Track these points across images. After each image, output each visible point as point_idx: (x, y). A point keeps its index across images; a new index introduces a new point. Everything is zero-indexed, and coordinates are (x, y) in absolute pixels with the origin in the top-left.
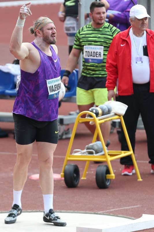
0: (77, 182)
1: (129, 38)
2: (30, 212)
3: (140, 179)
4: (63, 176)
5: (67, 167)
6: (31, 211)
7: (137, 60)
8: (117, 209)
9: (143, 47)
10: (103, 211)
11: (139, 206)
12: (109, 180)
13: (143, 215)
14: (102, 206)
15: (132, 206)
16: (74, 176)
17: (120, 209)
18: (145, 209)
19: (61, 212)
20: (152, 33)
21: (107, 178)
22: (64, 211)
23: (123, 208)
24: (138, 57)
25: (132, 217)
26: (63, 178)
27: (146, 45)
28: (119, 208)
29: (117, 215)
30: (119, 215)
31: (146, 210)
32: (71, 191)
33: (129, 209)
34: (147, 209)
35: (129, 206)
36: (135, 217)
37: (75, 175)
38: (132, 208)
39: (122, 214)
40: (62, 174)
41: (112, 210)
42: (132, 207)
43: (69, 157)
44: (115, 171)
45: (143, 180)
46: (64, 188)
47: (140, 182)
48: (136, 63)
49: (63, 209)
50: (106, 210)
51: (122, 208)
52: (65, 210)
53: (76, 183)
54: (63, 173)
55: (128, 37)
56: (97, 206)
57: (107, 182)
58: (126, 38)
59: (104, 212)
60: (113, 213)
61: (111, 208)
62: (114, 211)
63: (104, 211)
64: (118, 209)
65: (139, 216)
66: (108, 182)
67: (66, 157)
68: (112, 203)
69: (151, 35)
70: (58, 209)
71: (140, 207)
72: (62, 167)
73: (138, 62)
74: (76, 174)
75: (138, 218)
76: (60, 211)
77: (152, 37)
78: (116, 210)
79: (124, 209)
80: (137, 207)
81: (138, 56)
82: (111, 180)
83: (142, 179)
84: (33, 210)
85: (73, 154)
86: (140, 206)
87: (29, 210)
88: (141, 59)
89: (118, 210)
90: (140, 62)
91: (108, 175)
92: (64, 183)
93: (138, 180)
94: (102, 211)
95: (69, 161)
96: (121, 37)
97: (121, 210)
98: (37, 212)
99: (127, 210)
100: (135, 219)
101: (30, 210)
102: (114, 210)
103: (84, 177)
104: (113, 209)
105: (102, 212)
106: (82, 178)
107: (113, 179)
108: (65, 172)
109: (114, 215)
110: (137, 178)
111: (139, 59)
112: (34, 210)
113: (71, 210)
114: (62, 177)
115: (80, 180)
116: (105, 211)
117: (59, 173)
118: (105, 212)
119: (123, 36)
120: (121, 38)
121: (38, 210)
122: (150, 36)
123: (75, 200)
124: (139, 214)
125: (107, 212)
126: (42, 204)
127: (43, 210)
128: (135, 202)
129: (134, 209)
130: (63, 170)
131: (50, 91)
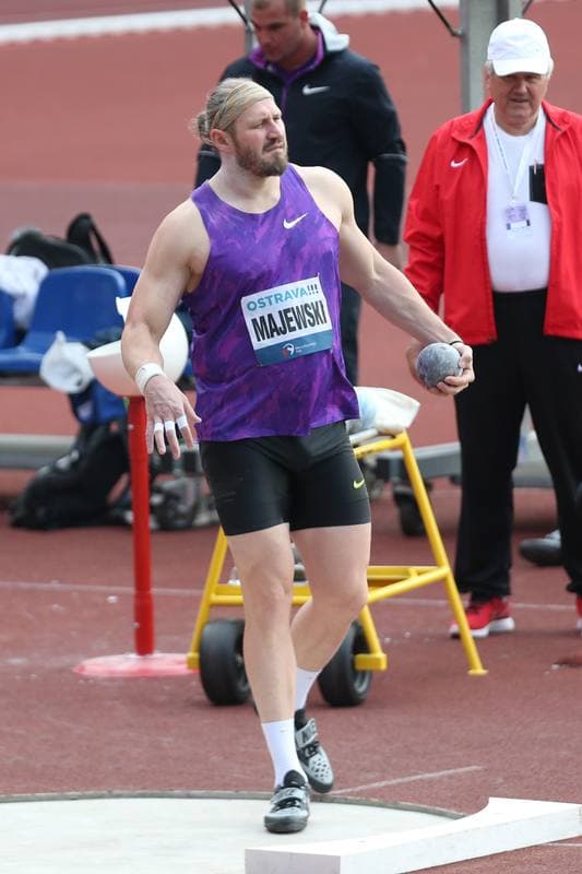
1: (482, 139)
3: (479, 670)
4: (196, 663)
7: (510, 217)
8: (394, 782)
9: (531, 169)
10: (343, 791)
11: (474, 768)
12: (364, 673)
13: (491, 799)
15: (449, 769)
16: (236, 662)
17: (406, 779)
18: (500, 780)
20: (565, 123)
21: (359, 667)
22: (203, 792)
23: (419, 777)
24: (514, 206)
25: (449, 807)
26: (196, 671)
27: (541, 161)
28: (402, 777)
29: (395, 803)
30: (404, 804)
31: (502, 784)
32: (226, 718)
33: (440, 780)
34: (505, 779)
35: (439, 768)
36: (459, 807)
38: (450, 777)
39: (415, 799)
40: (193, 654)
41: (376, 785)
42: (451, 772)
43: (217, 594)
44: (388, 640)
45: (490, 674)
46: (198, 705)
47: (479, 678)
48: (509, 227)
49: (196, 786)
50: (354, 786)
51: (414, 778)
52: (203, 788)
53: (244, 689)
54: (196, 651)
55: (480, 132)
57: (356, 684)
58: (471, 137)
59: (346, 794)
60: (382, 797)
61: (372, 776)
62: (385, 787)
63: (346, 788)
64: (399, 780)
65: (476, 804)
66: (361, 683)
67: (205, 592)
68: (377, 758)
69: (564, 128)
70: (180, 785)
71: (477, 771)
72: (192, 629)
73: (512, 225)
75: (473, 813)
76: (186, 792)
77: (565, 134)
78: (394, 786)
79: (421, 781)
80: (471, 773)
81: (514, 203)
82: (371, 672)
83: (484, 668)
84: (87, 789)
85: (231, 582)
86: (480, 768)
87: (71, 793)
88: (523, 211)
89: (399, 784)
91: (361, 656)
92: (201, 690)
93: (472, 672)
95: (215, 606)
96: (455, 134)
97: (409, 783)
98: (100, 797)
99: (430, 782)
100: (464, 816)
101: (75, 790)
102: (383, 784)
104: (380, 780)
105: (339, 793)
107: (379, 671)
108: (202, 649)
109: (382, 802)
111: (517, 213)
112: (91, 792)
113: (225, 786)
114: (190, 668)
116: (349, 790)
117: (182, 651)
118: (351, 794)
119: (462, 131)
120: (454, 139)
121: (105, 792)
122: (559, 133)
123: (243, 749)
124: (477, 798)
125: (358, 794)
126: (118, 769)
127: (122, 789)
128: (459, 754)
129: (459, 780)
130: (194, 642)
131: (261, 333)
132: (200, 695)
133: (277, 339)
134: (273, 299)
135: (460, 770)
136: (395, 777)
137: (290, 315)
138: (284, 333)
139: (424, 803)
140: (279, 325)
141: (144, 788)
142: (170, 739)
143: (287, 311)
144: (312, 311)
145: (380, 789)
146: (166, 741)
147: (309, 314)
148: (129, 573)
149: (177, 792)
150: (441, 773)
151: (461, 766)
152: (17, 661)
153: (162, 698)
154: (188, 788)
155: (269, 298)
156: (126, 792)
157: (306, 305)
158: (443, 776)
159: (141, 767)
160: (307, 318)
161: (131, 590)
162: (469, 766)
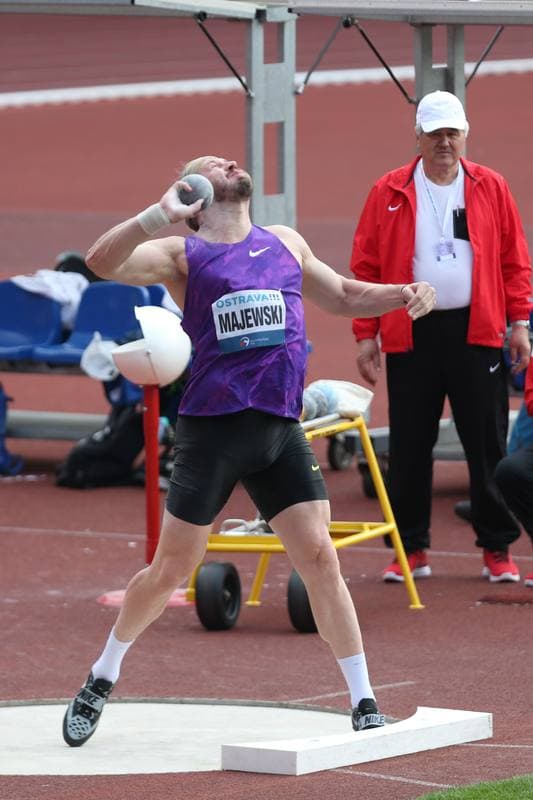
0: (235, 614)
1: (413, 190)
3: (418, 605)
4: (193, 597)
5: (203, 569)
7: (440, 252)
8: (345, 693)
9: (455, 212)
10: (305, 699)
11: (409, 683)
13: (419, 708)
14: (303, 684)
15: (389, 684)
16: (224, 597)
18: (429, 693)
19: (182, 703)
20: (480, 175)
22: (193, 699)
24: (441, 242)
25: (387, 714)
27: (462, 206)
31: (429, 696)
32: (215, 642)
34: (433, 692)
36: (396, 714)
37: (228, 594)
38: (390, 690)
40: (190, 590)
41: (331, 695)
42: (391, 686)
45: (426, 608)
46: (194, 629)
47: (417, 612)
48: (439, 259)
49: (188, 694)
50: (314, 696)
53: (232, 617)
54: (192, 587)
55: (411, 183)
56: (290, 683)
58: (404, 187)
59: (307, 702)
60: (333, 705)
61: (327, 688)
63: (307, 697)
65: (408, 712)
69: (479, 179)
71: (411, 685)
73: (442, 258)
74: (230, 591)
75: (405, 719)
77: (480, 184)
78: (345, 696)
80: (406, 687)
81: (442, 240)
83: (422, 603)
85: (222, 533)
86: (413, 683)
88: (450, 246)
90: (447, 258)
92: (197, 617)
93: (412, 606)
94: (302, 698)
96: (391, 184)
98: (112, 702)
100: (397, 721)
102: (337, 694)
103: (253, 600)
104: (333, 692)
105: (301, 700)
106: (250, 603)
108: (197, 585)
109: (335, 709)
110: (410, 601)
111: (444, 248)
113: (211, 695)
115: (243, 608)
116: (309, 699)
118: (311, 702)
119: (397, 182)
120: (391, 188)
122: (475, 183)
123: (227, 665)
125: (316, 702)
128: (398, 671)
129: (397, 693)
130: (191, 580)
131: (225, 327)
132: (196, 622)
133: (237, 333)
134: (237, 300)
135: (398, 685)
137: (250, 314)
138: (243, 328)
140: (240, 321)
141: (147, 695)
142: (170, 656)
143: (247, 311)
144: (270, 313)
145: (332, 699)
146: (167, 658)
147: (267, 315)
148: (143, 523)
151: (398, 681)
152: (53, 593)
153: (166, 624)
155: (234, 299)
157: (266, 308)
158: (385, 689)
160: (265, 317)
161: (144, 537)
162: (404, 680)
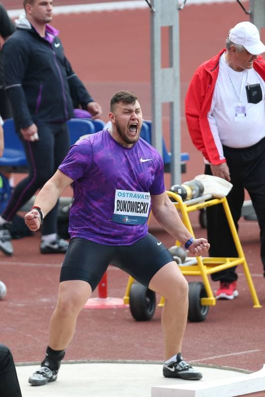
0: (152, 311)
2: (72, 364)
3: (258, 305)
4: (128, 301)
5: (133, 285)
6: (74, 361)
7: (237, 111)
8: (220, 356)
9: (247, 88)
10: (196, 361)
11: (256, 350)
12: (205, 307)
14: (194, 352)
15: (245, 351)
16: (146, 301)
17: (225, 355)
19: (125, 363)
21: (203, 304)
22: (131, 361)
23: (231, 354)
25: (245, 368)
26: (128, 305)
28: (223, 354)
29: (220, 366)
30: (224, 366)
32: (141, 327)
33: (241, 356)
35: (240, 351)
36: (250, 368)
37: (148, 300)
38: (246, 354)
39: (229, 364)
40: (126, 297)
41: (211, 358)
42: (246, 352)
45: (263, 307)
46: (129, 320)
47: (258, 309)
49: (128, 358)
50: (201, 358)
52: (131, 359)
53: (150, 313)
54: (127, 296)
56: (187, 351)
57: (202, 311)
59: (198, 362)
60: (214, 363)
61: (209, 354)
62: (215, 359)
63: (198, 359)
64: (222, 356)
65: (257, 367)
66: (204, 312)
68: (211, 345)
70: (121, 358)
71: (258, 352)
72: (126, 286)
74: (149, 298)
75: (256, 371)
76: (124, 361)
78: (219, 359)
79: (232, 356)
80: (255, 353)
82: (209, 306)
83: (261, 304)
84: (78, 359)
86: (259, 350)
87: (71, 361)
88: (244, 109)
89: (222, 358)
91: (204, 299)
92: (130, 314)
93: (255, 306)
94: (194, 359)
97: (226, 357)
98: (84, 362)
99: (236, 357)
100: (252, 373)
101: (72, 359)
102: (215, 357)
103: (162, 303)
104: (213, 356)
105: (194, 361)
106: (160, 305)
107: (212, 306)
108: (130, 295)
109: (214, 366)
110: (253, 303)
111: (241, 109)
112: (80, 360)
113: (142, 358)
114: (125, 303)
115: (156, 308)
116: (199, 360)
117: (121, 297)
118: (200, 362)
121: (86, 360)
123: (149, 341)
124: (258, 364)
125: (203, 362)
126: (92, 350)
127: (94, 359)
128: (250, 344)
129: (249, 356)
130: (127, 292)
132: (130, 316)
135: (250, 351)
136: (220, 354)
139: (234, 367)
141: (104, 359)
142: (116, 336)
145: (213, 360)
146: (115, 337)
149: (119, 360)
150: (241, 353)
151: (250, 350)
152: (45, 300)
153: (112, 318)
154: (124, 358)
156: (96, 360)
158: (242, 354)
159: (103, 349)
162: (254, 349)
